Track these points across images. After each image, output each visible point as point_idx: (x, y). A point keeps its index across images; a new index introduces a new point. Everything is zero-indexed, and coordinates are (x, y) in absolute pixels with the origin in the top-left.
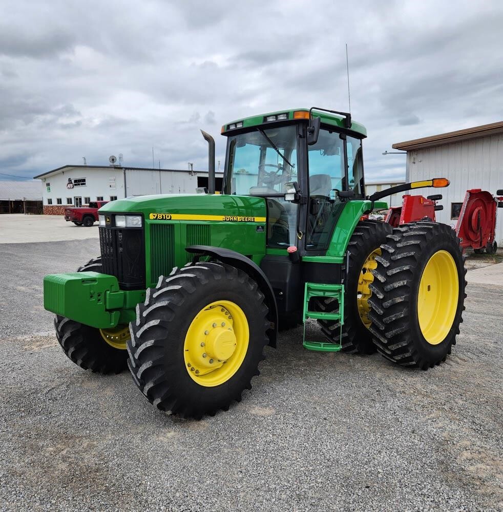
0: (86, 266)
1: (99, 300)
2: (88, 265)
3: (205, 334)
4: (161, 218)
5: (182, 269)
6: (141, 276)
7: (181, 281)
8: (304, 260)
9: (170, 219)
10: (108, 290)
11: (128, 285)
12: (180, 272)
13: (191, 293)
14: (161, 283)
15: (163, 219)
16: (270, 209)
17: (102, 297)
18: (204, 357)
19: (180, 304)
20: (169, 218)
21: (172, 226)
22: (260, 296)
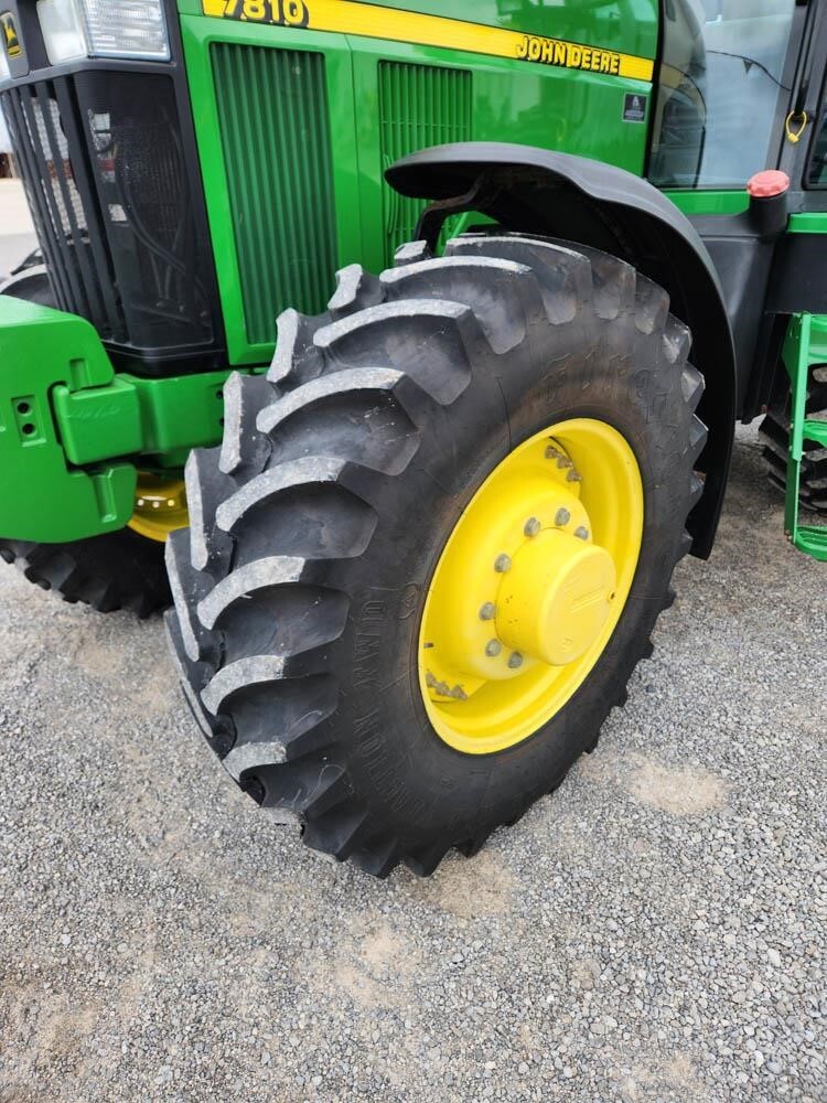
0: (14, 273)
1: (29, 428)
2: (21, 269)
3: (498, 569)
4: (261, 14)
5: (390, 276)
6: (204, 314)
7: (391, 342)
8: (795, 229)
9: (303, 26)
10: (62, 383)
11: (150, 354)
12: (379, 293)
13: (447, 402)
14: (290, 351)
15: (267, 20)
16: (669, 25)
17: (38, 414)
18: (489, 653)
19: (398, 468)
20: (298, 19)
21: (313, 59)
22: (693, 383)
